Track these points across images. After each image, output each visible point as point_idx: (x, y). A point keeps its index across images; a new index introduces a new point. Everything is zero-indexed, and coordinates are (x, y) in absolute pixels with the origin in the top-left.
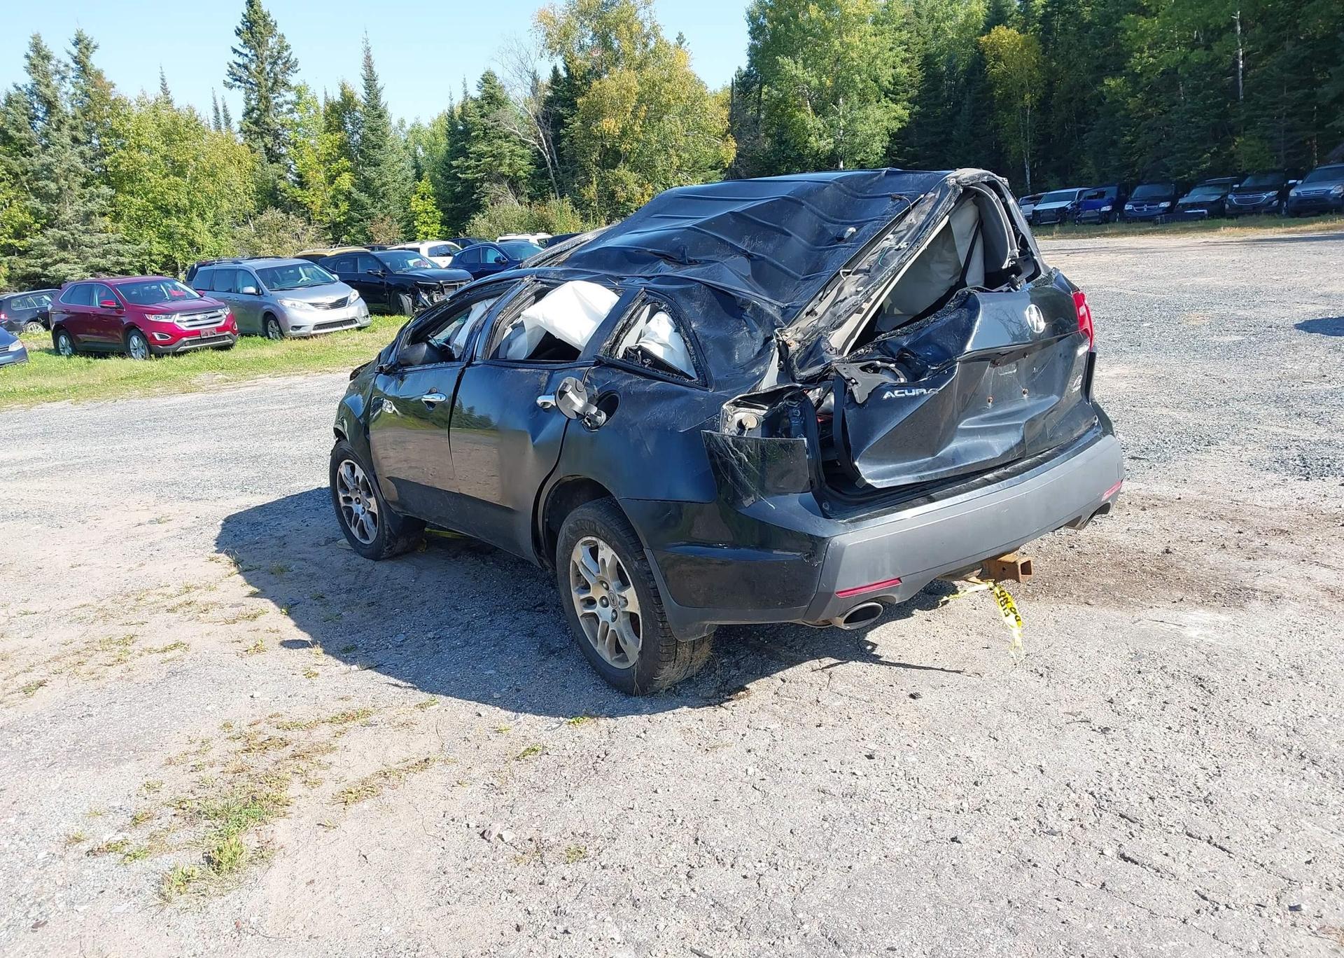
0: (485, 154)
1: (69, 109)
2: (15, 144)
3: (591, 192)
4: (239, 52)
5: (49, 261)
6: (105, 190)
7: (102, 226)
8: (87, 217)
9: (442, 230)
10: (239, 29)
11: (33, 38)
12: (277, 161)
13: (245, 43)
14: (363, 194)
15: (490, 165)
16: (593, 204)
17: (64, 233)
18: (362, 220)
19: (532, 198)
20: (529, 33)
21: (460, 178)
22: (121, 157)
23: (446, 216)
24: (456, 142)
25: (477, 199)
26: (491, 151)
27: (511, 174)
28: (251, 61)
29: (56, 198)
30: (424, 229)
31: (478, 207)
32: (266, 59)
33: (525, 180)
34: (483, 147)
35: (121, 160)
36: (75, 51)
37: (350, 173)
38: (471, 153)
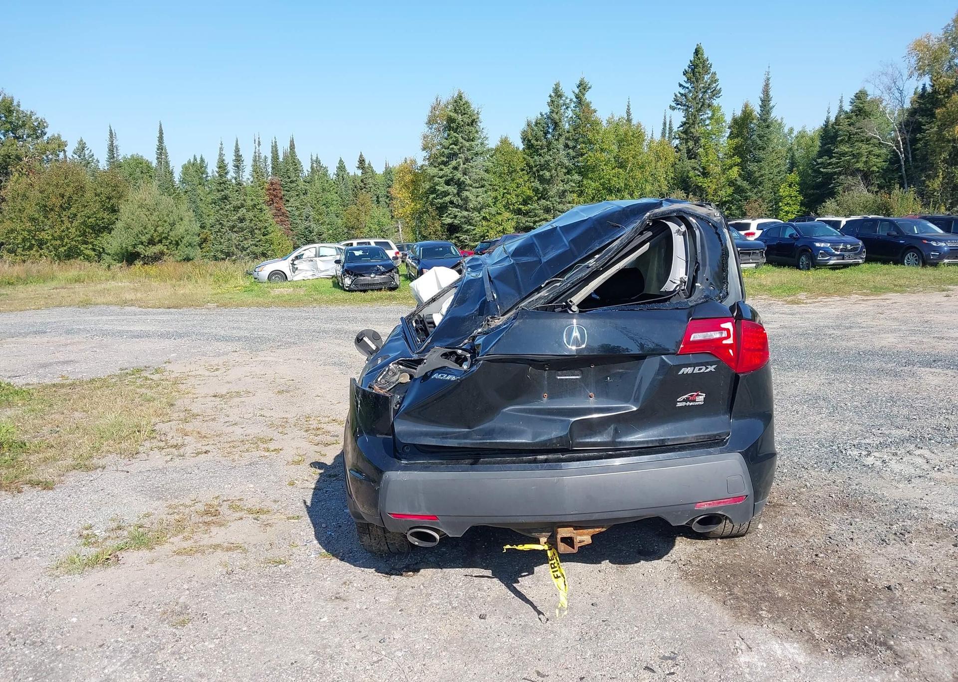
0: (846, 153)
1: (567, 126)
2: (535, 148)
3: (936, 184)
4: (683, 86)
5: (537, 219)
6: (576, 177)
7: (570, 199)
8: (563, 194)
9: (801, 210)
10: (686, 71)
11: (556, 85)
12: (694, 158)
13: (688, 80)
14: (745, 182)
15: (848, 162)
16: (935, 194)
17: (548, 203)
18: (741, 200)
19: (880, 187)
20: (904, 59)
21: (822, 172)
22: (590, 156)
23: (806, 200)
24: (825, 144)
25: (833, 188)
26: (852, 151)
27: (865, 169)
28: (690, 91)
29: (549, 182)
30: (787, 208)
31: (832, 194)
32: (700, 90)
33: (877, 174)
34: (844, 148)
35: (589, 158)
36: (577, 91)
37: (739, 167)
38: (835, 153)
